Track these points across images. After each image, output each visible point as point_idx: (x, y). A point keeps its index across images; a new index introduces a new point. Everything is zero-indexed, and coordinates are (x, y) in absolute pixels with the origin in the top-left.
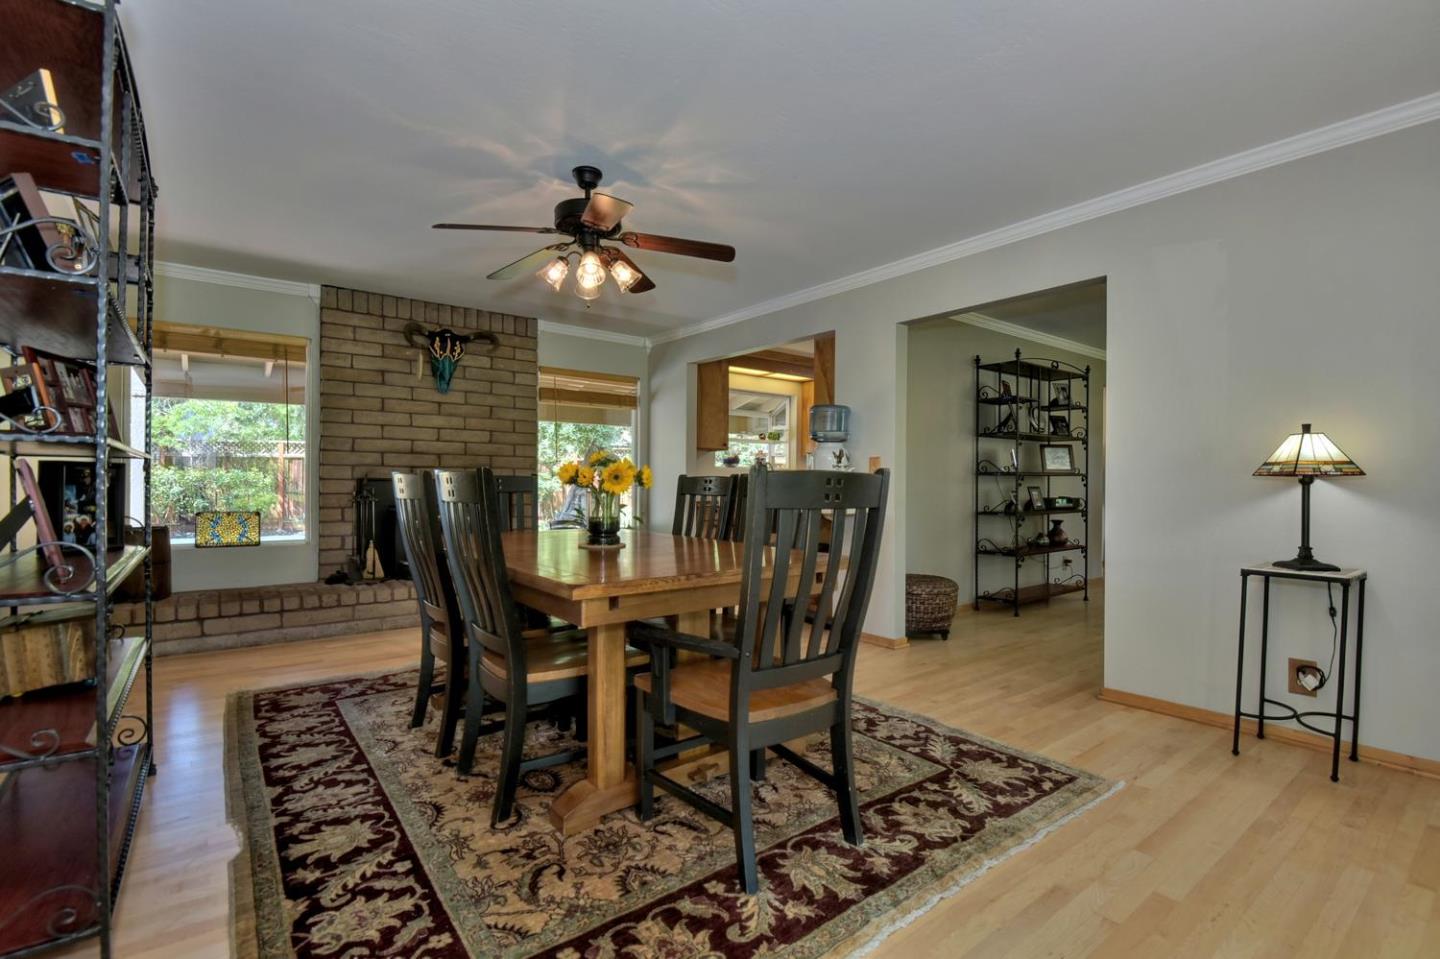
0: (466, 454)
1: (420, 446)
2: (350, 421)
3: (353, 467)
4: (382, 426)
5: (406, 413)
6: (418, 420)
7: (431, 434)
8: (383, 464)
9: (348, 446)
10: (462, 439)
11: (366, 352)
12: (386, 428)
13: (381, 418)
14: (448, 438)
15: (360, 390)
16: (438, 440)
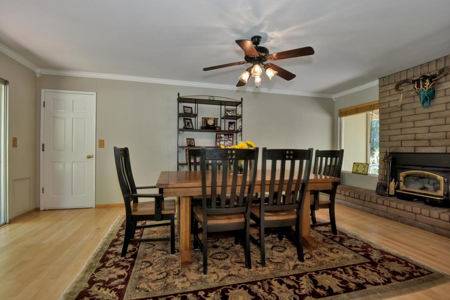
0: (446, 138)
1: (419, 136)
2: (388, 129)
3: (390, 147)
4: (401, 129)
5: (412, 121)
6: (418, 124)
7: (425, 130)
8: (401, 146)
9: (387, 139)
10: (444, 130)
11: (394, 99)
12: (403, 130)
13: (400, 126)
14: (434, 131)
15: (392, 115)
16: (429, 132)
